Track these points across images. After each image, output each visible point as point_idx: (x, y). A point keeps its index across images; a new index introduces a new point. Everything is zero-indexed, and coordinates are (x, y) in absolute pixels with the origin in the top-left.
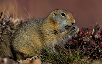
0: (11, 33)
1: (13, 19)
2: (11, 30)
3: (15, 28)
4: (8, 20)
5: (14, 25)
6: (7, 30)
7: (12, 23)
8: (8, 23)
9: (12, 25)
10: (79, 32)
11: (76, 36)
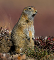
0: (8, 39)
1: (9, 31)
2: (7, 38)
3: (10, 36)
4: (6, 32)
5: (9, 34)
6: (5, 37)
7: (8, 33)
8: (5, 33)
9: (8, 34)
10: (47, 39)
11: (46, 41)
